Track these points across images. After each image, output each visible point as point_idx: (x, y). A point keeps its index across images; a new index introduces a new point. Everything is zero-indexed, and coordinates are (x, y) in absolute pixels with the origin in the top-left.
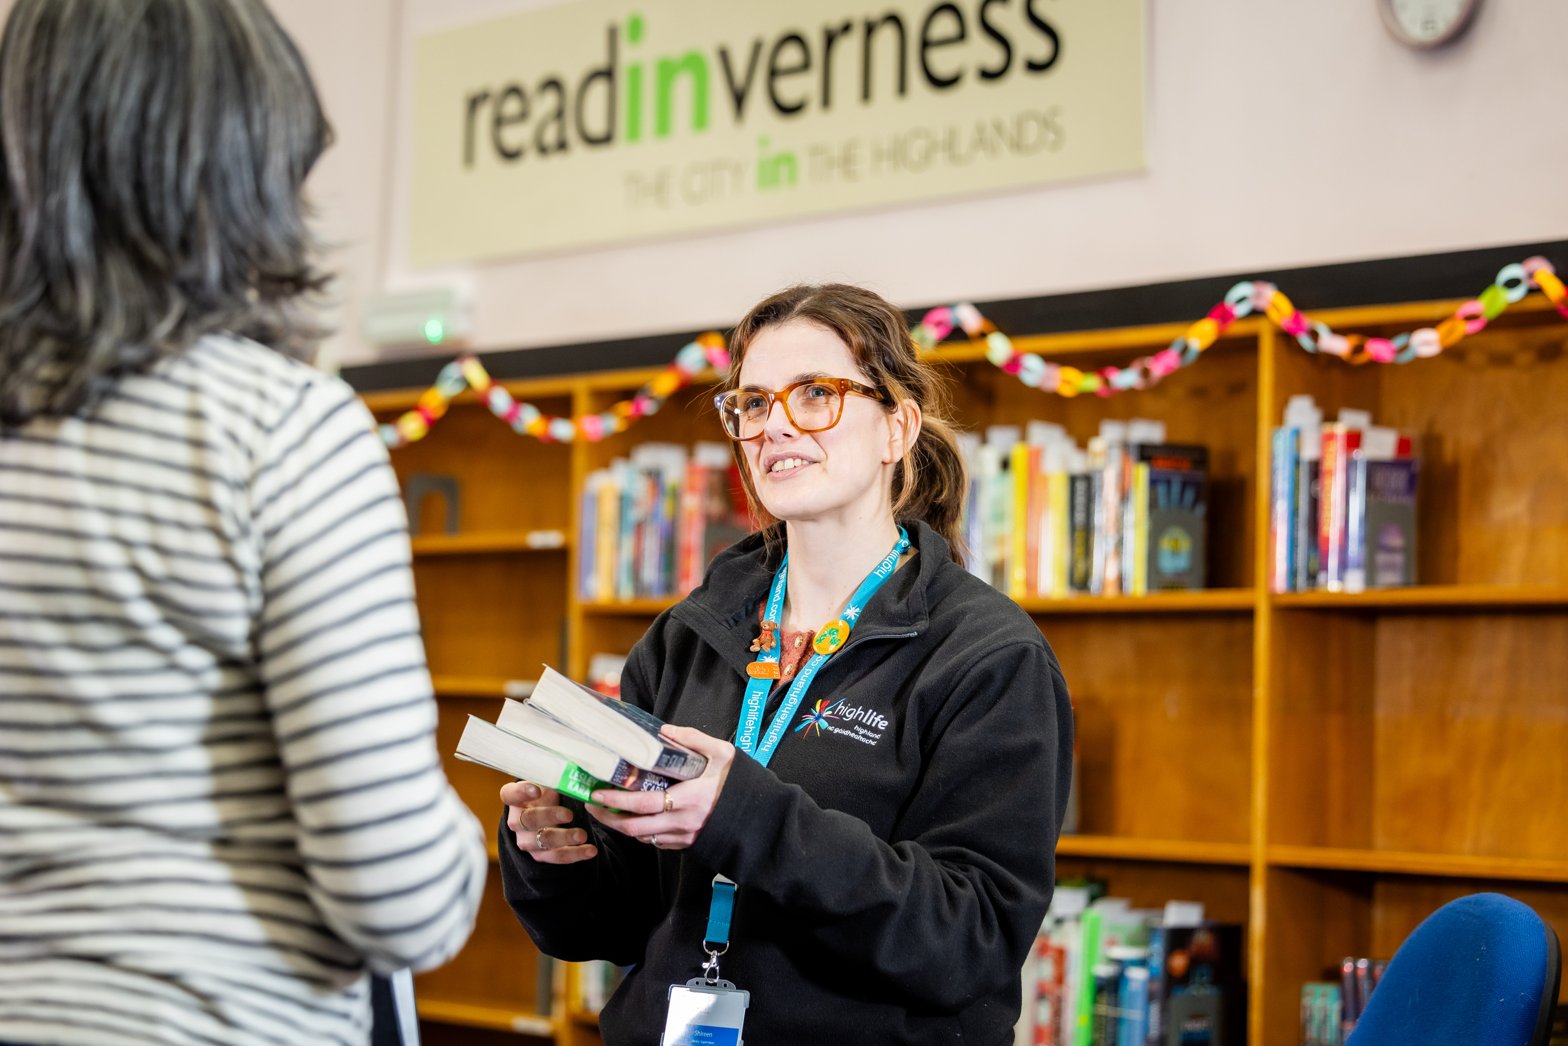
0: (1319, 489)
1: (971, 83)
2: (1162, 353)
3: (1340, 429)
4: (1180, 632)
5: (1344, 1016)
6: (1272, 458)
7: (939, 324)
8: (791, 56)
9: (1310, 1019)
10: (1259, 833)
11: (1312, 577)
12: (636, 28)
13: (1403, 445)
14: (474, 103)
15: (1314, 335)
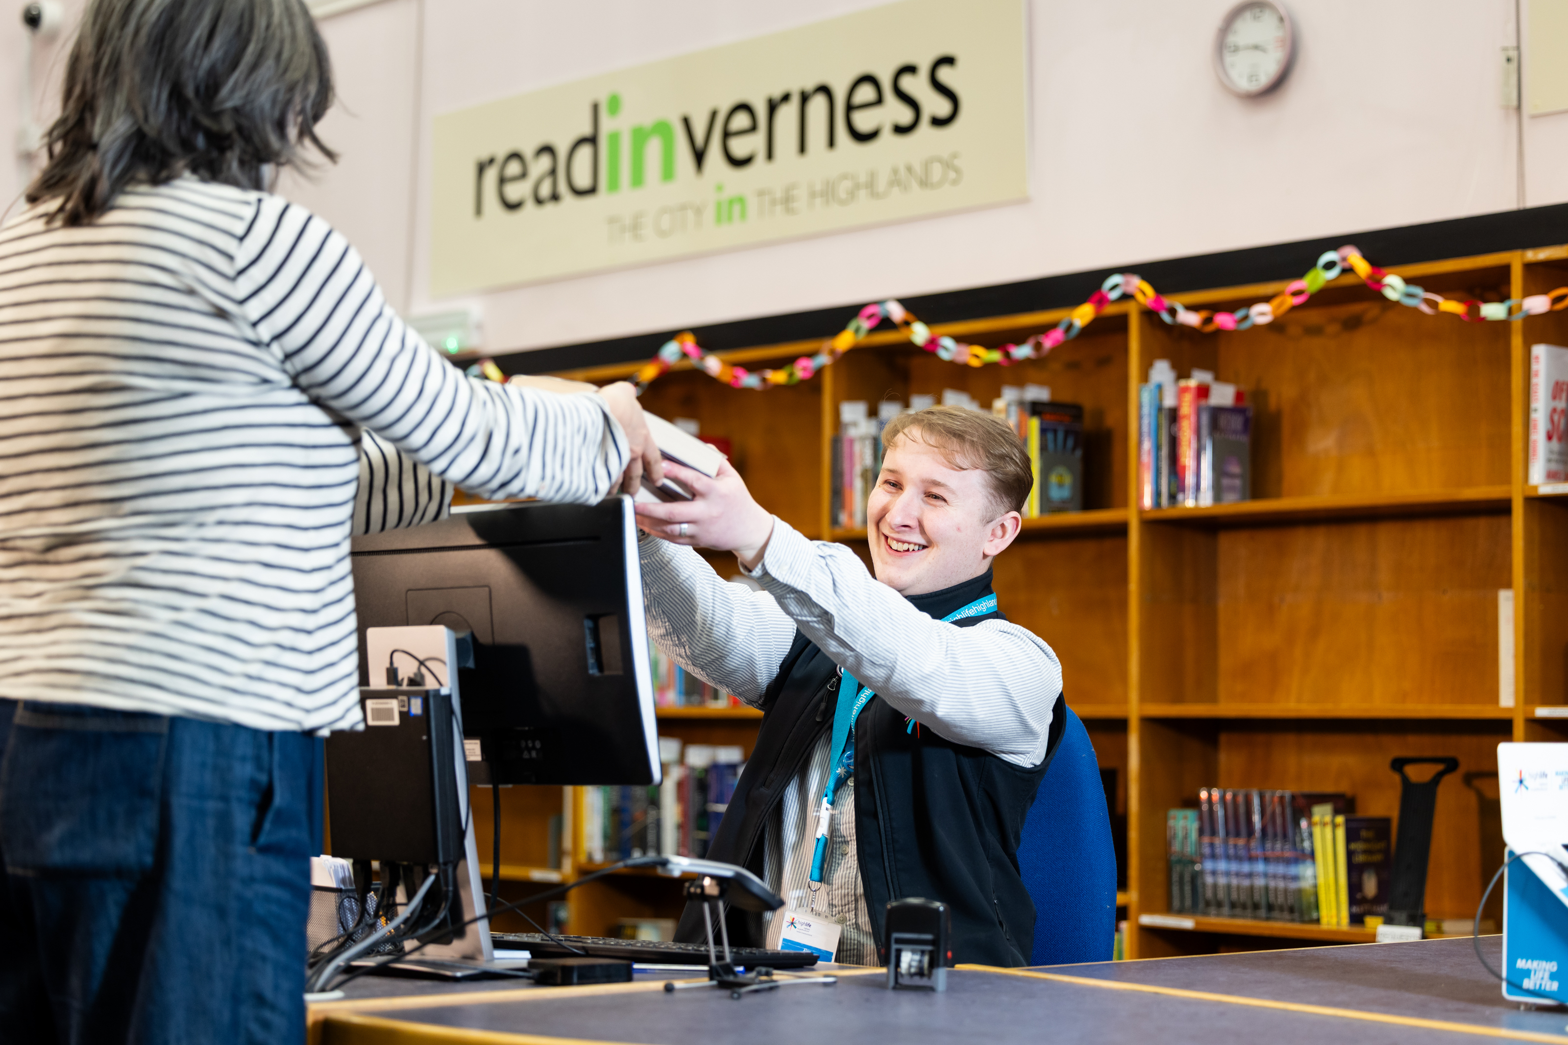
0: (1176, 429)
1: (887, 136)
2: (1052, 331)
3: (1192, 383)
4: (1060, 549)
5: (1201, 832)
6: (1140, 407)
7: (870, 317)
8: (741, 121)
9: (1175, 836)
10: (1134, 695)
11: (1173, 497)
12: (615, 103)
13: (1239, 396)
14: (481, 168)
15: (1173, 312)
